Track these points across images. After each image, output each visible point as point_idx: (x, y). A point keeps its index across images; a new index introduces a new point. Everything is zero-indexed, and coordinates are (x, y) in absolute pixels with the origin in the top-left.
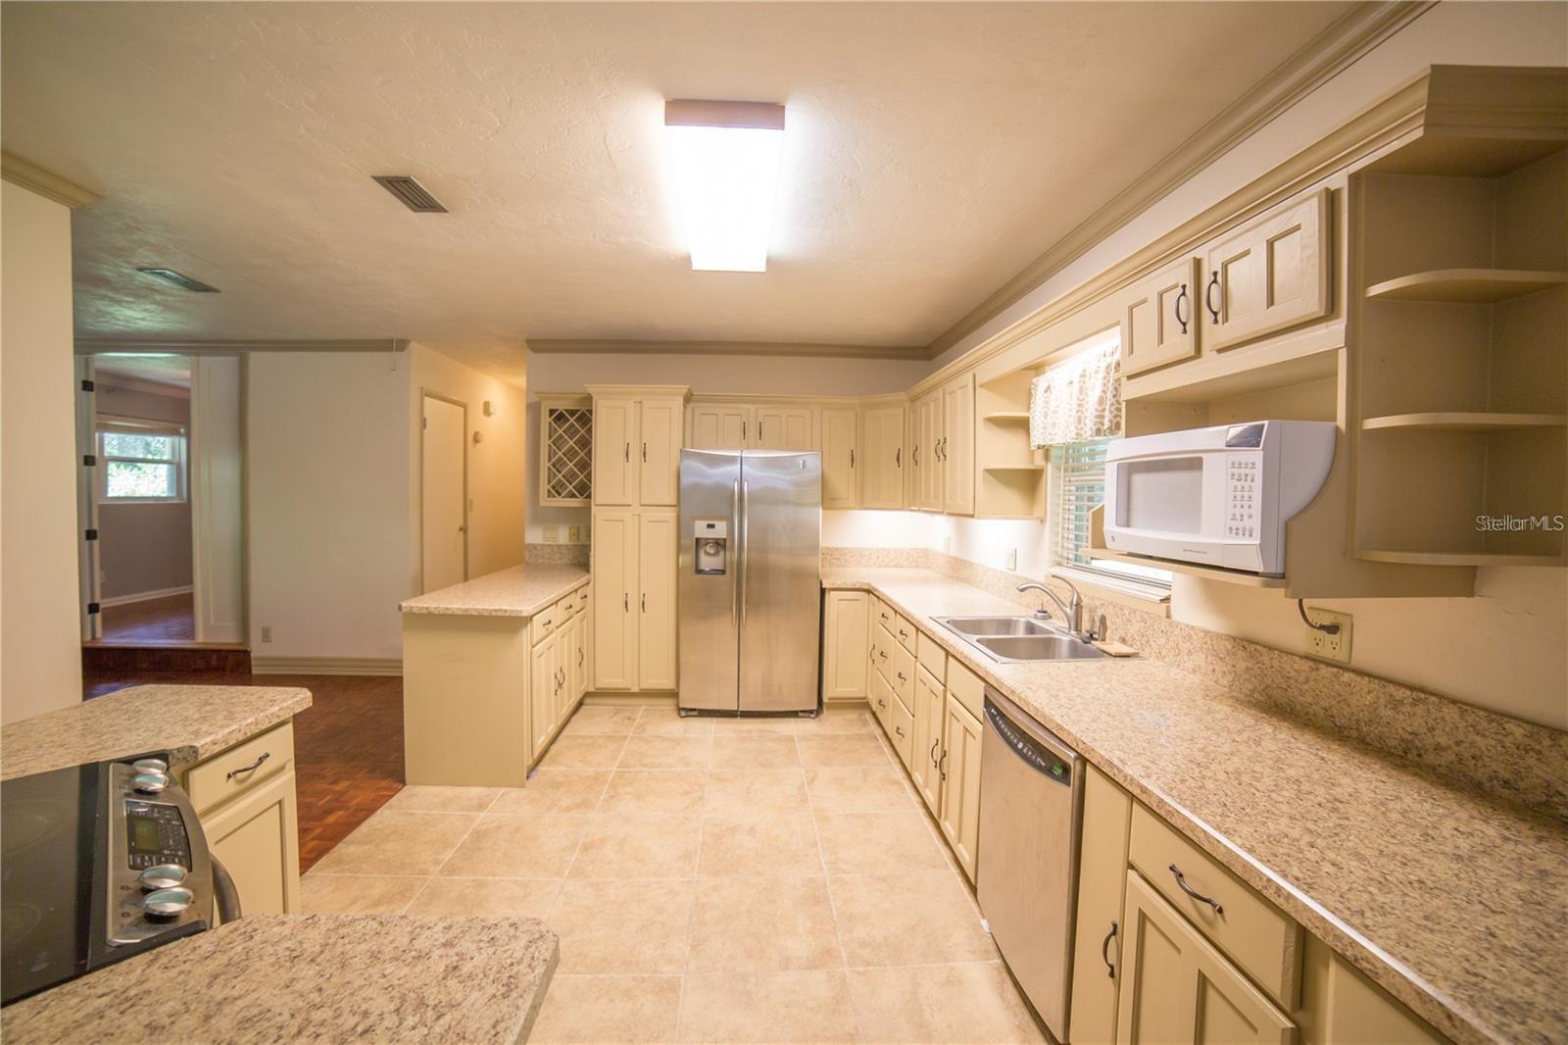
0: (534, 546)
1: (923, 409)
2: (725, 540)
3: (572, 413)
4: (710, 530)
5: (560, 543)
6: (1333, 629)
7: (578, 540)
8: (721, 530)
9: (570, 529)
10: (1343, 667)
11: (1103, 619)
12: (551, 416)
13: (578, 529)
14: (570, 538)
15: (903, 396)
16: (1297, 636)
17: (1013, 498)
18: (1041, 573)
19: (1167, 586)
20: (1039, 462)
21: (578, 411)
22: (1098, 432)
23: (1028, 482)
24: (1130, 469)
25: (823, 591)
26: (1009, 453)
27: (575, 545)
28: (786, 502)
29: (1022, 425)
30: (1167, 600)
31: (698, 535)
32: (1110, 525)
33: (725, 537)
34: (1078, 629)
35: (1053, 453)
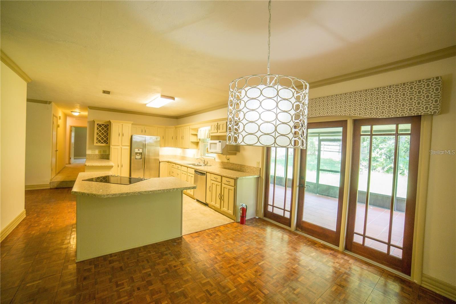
0: (89, 155)
1: (178, 130)
2: (141, 153)
3: (103, 125)
4: (139, 151)
5: (96, 154)
6: (228, 160)
7: (101, 153)
8: (141, 151)
9: (99, 150)
10: (229, 163)
11: (208, 162)
12: (97, 125)
13: (101, 151)
14: (99, 152)
15: (174, 127)
16: (226, 161)
17: (195, 146)
18: (199, 157)
19: (215, 157)
20: (198, 141)
21: (104, 125)
22: (207, 138)
23: (197, 143)
24: (211, 144)
25: (160, 162)
26: (194, 140)
27: (100, 154)
28: (153, 146)
29: (196, 135)
30: (215, 159)
31: (136, 152)
32: (209, 150)
33: (141, 152)
34: (204, 164)
35: (201, 140)
